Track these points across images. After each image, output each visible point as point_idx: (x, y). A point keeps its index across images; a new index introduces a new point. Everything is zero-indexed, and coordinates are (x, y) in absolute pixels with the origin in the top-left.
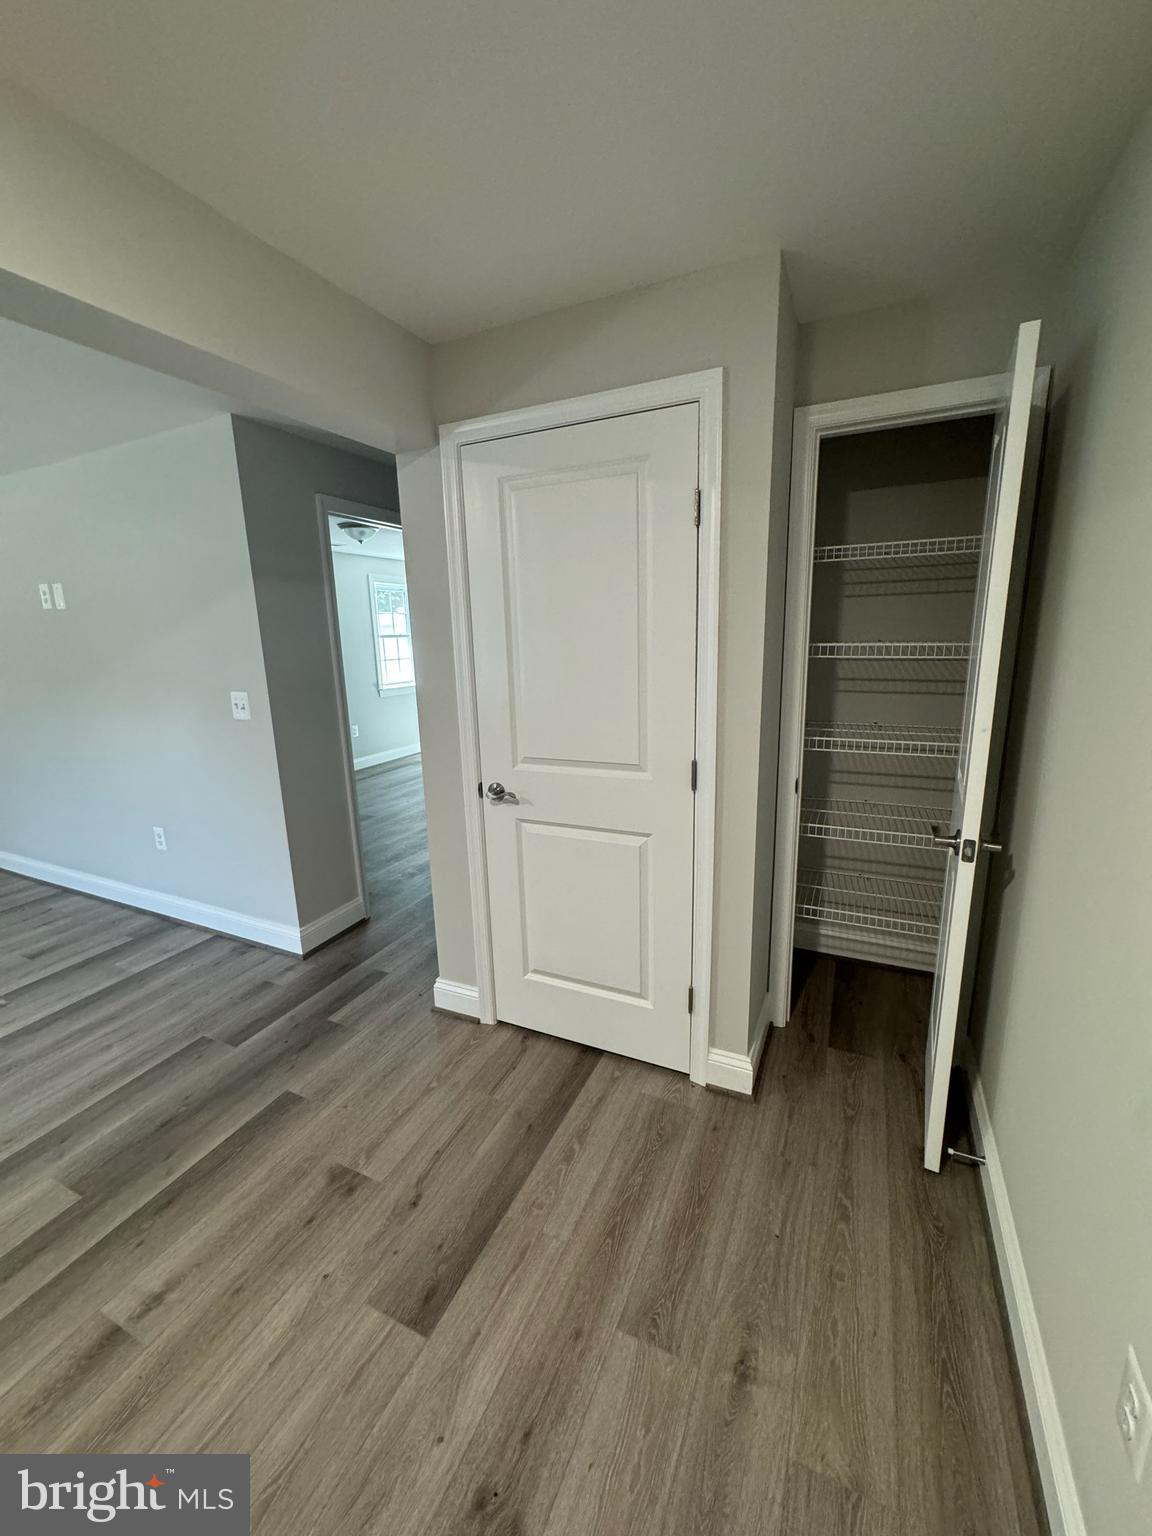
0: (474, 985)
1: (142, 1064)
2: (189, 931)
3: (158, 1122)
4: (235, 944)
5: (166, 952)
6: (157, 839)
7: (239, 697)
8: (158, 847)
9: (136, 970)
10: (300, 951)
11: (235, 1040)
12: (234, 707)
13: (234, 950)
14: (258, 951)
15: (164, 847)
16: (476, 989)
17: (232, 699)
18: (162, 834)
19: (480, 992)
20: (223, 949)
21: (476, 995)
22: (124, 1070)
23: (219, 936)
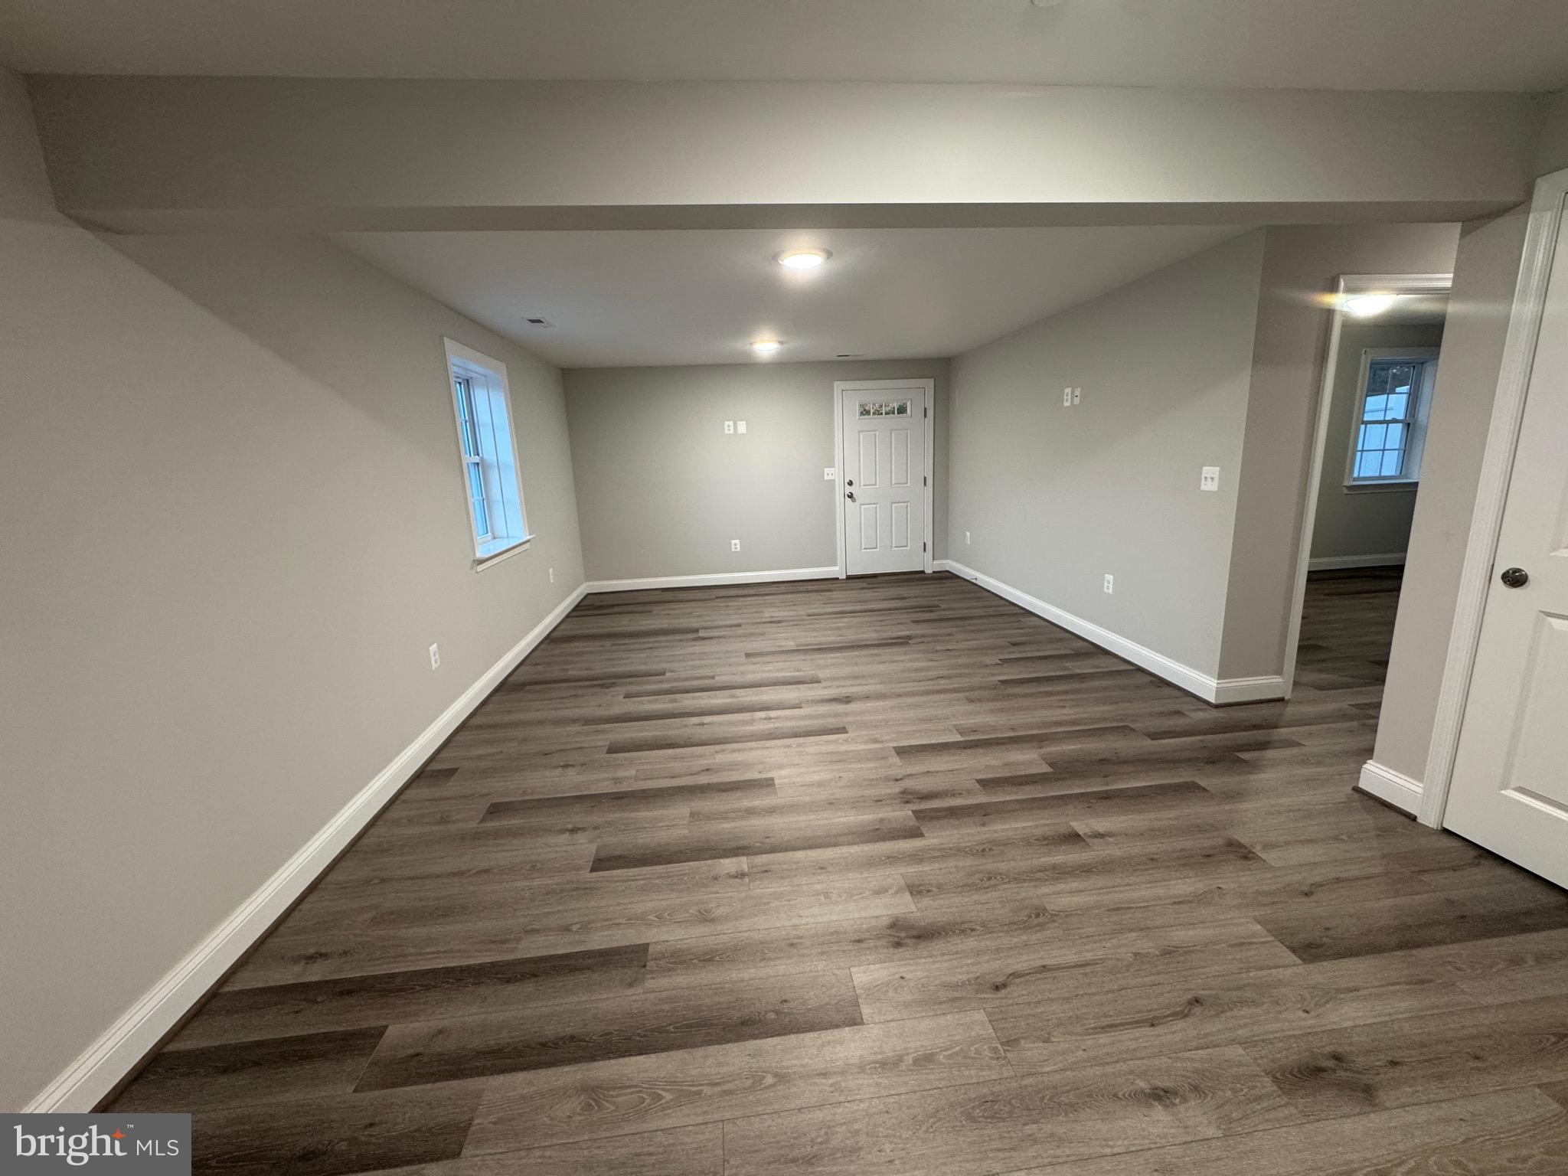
0: (1421, 780)
1: (1085, 724)
2: (1115, 660)
3: (1100, 757)
4: (1152, 679)
5: (1098, 667)
6: (1106, 584)
7: (1211, 472)
8: (1105, 590)
9: (1079, 671)
10: (1212, 700)
11: (1155, 736)
12: (1203, 479)
13: (1152, 682)
14: (1171, 688)
15: (1110, 591)
16: (1421, 785)
17: (1204, 472)
18: (1111, 581)
19: (1425, 789)
20: (1145, 679)
21: (1419, 790)
22: (1073, 723)
23: (1140, 670)
